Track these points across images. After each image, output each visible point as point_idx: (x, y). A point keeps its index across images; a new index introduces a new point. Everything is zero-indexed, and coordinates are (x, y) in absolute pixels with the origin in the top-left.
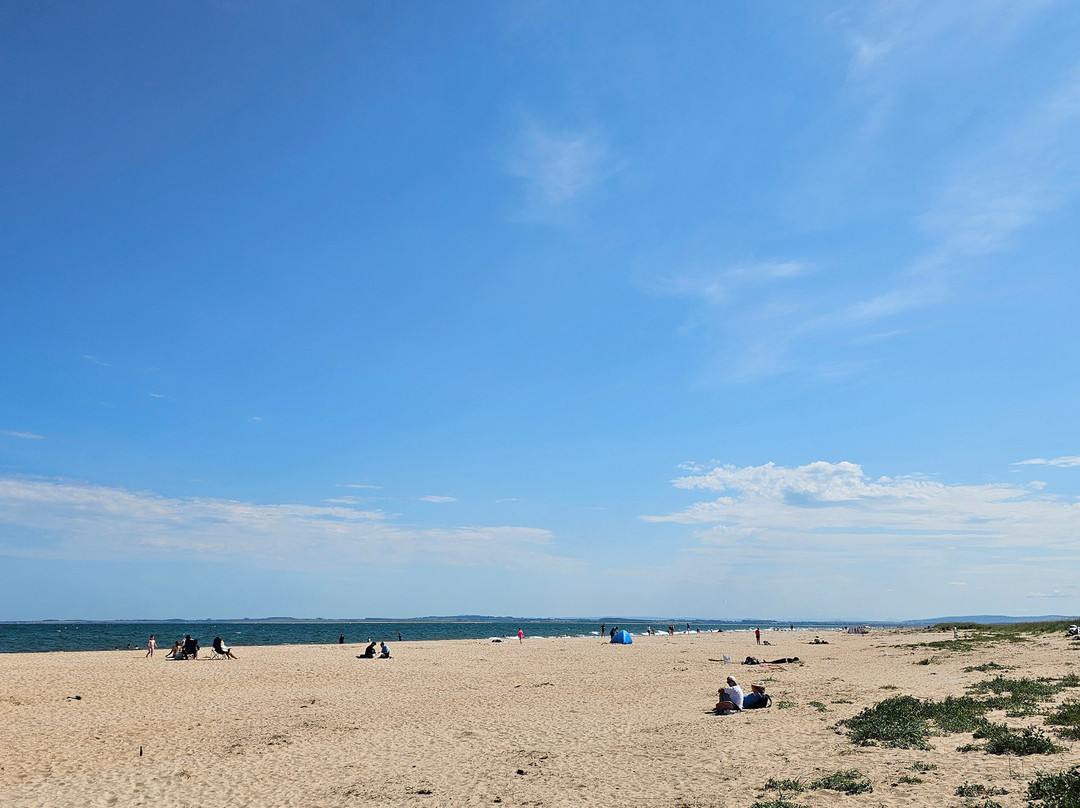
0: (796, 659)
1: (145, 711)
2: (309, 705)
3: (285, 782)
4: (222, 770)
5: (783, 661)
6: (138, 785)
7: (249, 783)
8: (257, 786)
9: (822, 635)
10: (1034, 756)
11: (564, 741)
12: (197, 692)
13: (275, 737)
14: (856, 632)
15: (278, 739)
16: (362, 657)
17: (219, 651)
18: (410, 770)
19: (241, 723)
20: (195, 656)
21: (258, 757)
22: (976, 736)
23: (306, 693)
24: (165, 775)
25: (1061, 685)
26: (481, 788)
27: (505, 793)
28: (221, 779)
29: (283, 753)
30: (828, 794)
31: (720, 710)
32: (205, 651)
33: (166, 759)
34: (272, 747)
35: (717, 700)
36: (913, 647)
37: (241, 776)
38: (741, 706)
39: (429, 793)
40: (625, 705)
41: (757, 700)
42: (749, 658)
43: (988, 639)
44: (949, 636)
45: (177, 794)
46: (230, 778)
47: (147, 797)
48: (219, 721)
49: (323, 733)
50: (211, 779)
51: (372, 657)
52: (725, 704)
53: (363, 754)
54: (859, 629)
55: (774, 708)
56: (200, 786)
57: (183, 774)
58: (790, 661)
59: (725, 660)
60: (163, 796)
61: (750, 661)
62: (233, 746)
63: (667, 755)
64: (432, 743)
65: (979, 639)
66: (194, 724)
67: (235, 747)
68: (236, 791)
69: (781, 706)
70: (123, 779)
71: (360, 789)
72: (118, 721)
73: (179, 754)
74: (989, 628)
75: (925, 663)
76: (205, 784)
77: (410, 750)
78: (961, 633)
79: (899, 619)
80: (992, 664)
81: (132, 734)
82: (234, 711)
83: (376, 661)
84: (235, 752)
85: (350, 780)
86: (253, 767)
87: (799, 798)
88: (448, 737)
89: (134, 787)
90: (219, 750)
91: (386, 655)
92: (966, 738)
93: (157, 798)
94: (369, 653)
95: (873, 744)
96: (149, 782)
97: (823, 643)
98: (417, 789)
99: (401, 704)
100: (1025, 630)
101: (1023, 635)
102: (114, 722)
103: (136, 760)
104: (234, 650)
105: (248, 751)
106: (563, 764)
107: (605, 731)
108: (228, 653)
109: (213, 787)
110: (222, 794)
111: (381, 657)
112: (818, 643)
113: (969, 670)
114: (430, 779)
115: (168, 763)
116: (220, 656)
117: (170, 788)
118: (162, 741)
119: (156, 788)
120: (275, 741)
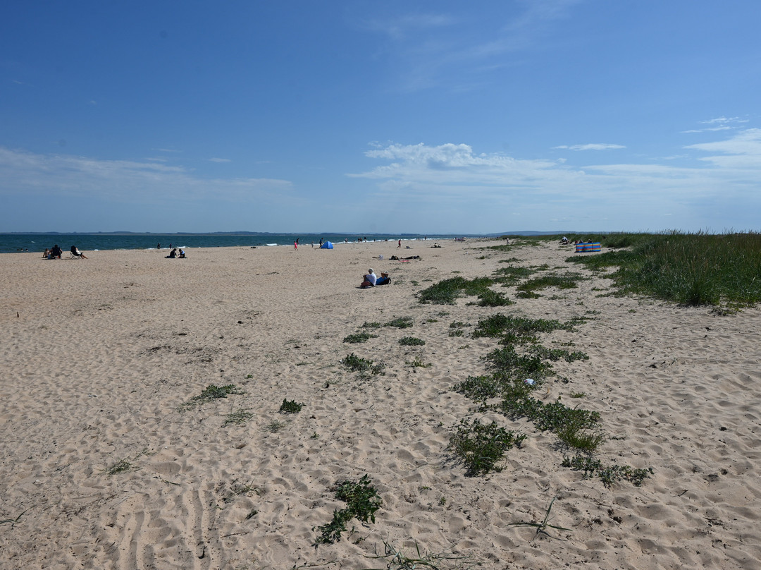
0: (418, 257)
1: (24, 291)
2: (130, 286)
3: (105, 331)
4: (68, 324)
5: (411, 258)
6: (14, 334)
7: (83, 331)
8: (88, 333)
9: (440, 242)
10: (498, 307)
11: (273, 305)
12: (60, 279)
13: (103, 305)
14: (459, 240)
15: (107, 306)
16: (168, 257)
17: (75, 254)
18: (179, 323)
19: (84, 297)
20: (60, 257)
21: (91, 317)
22: (479, 298)
23: (128, 280)
24: (31, 328)
25: (538, 270)
26: (216, 331)
27: (227, 333)
28: (66, 330)
29: (108, 314)
30: (390, 329)
31: (364, 286)
32: (66, 254)
33: (34, 319)
34: (101, 311)
35: (362, 281)
36: (482, 249)
37: (78, 327)
38: (375, 284)
39: (185, 334)
40: (315, 284)
41: (384, 280)
42: (393, 257)
43: (523, 244)
44: (504, 243)
45: (38, 339)
46: (72, 329)
47: (19, 340)
48: (70, 296)
49: (134, 303)
50: (60, 329)
51: (174, 257)
52: (367, 283)
53: (154, 314)
54: (461, 239)
55: (392, 284)
56: (53, 334)
57: (43, 327)
58: (415, 258)
59: (380, 258)
60: (29, 340)
61: (394, 258)
62: (77, 311)
63: (323, 311)
64: (198, 307)
65: (519, 244)
66: (54, 298)
67: (77, 312)
68: (74, 336)
69: (395, 283)
70: (5, 331)
71: (147, 333)
72: (6, 297)
73: (43, 316)
74: (526, 238)
75: (482, 258)
76: (56, 333)
77: (183, 311)
78: (510, 241)
79: (484, 233)
80: (514, 258)
81: (14, 305)
82: (82, 290)
83: (176, 260)
84: (77, 314)
85: (142, 329)
86: (87, 323)
87: (376, 331)
88: (208, 304)
89: (12, 335)
90: (68, 313)
91: (182, 256)
92: (474, 299)
93: (25, 341)
94: (172, 255)
95: (428, 303)
96: (21, 332)
97: (439, 247)
98: (179, 333)
99: (185, 285)
100: (542, 239)
101: (541, 242)
102: (4, 298)
103: (15, 320)
104: (85, 253)
105: (86, 314)
106: (266, 317)
107: (298, 298)
108: (81, 255)
109: (61, 334)
110: (65, 337)
111: (180, 257)
112: (436, 247)
113: (501, 262)
114: (188, 327)
115: (35, 321)
116: (76, 257)
117: (34, 335)
118: (33, 308)
119: (26, 335)
120: (103, 308)
